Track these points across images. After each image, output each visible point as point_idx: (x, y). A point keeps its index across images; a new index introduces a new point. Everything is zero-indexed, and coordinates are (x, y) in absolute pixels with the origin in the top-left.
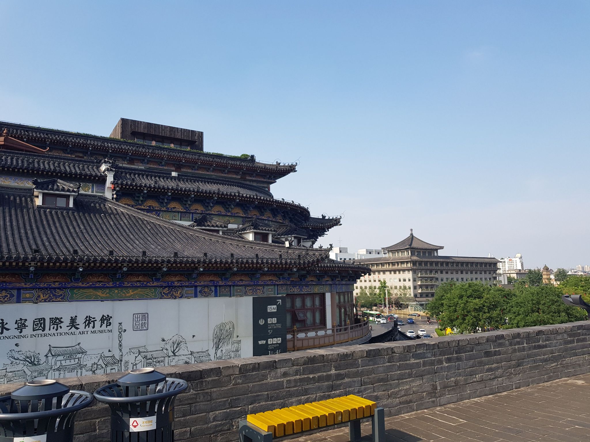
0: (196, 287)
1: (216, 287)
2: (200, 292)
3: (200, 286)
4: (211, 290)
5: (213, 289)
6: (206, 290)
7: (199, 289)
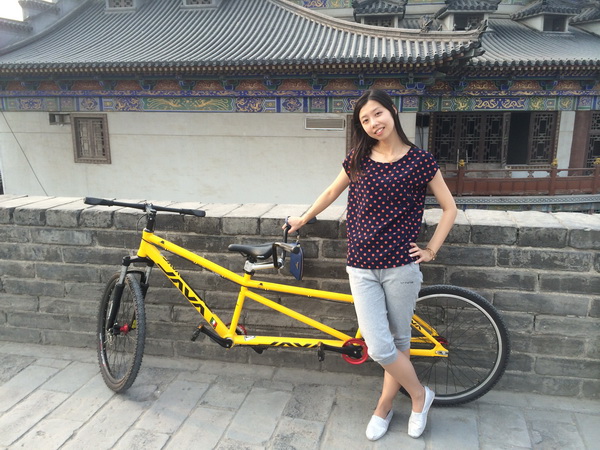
0: (279, 98)
1: (305, 98)
2: (284, 104)
3: (283, 96)
4: (298, 102)
5: (302, 101)
6: (292, 103)
7: (282, 101)
